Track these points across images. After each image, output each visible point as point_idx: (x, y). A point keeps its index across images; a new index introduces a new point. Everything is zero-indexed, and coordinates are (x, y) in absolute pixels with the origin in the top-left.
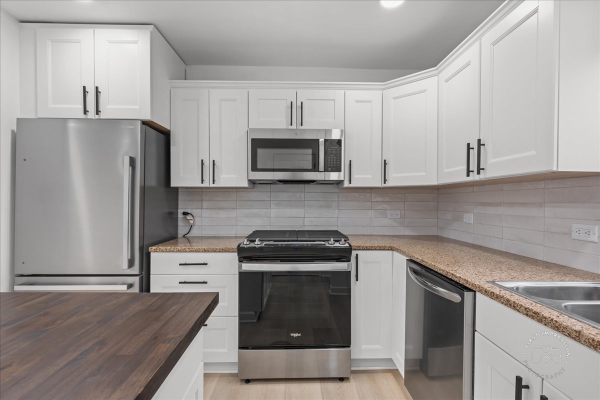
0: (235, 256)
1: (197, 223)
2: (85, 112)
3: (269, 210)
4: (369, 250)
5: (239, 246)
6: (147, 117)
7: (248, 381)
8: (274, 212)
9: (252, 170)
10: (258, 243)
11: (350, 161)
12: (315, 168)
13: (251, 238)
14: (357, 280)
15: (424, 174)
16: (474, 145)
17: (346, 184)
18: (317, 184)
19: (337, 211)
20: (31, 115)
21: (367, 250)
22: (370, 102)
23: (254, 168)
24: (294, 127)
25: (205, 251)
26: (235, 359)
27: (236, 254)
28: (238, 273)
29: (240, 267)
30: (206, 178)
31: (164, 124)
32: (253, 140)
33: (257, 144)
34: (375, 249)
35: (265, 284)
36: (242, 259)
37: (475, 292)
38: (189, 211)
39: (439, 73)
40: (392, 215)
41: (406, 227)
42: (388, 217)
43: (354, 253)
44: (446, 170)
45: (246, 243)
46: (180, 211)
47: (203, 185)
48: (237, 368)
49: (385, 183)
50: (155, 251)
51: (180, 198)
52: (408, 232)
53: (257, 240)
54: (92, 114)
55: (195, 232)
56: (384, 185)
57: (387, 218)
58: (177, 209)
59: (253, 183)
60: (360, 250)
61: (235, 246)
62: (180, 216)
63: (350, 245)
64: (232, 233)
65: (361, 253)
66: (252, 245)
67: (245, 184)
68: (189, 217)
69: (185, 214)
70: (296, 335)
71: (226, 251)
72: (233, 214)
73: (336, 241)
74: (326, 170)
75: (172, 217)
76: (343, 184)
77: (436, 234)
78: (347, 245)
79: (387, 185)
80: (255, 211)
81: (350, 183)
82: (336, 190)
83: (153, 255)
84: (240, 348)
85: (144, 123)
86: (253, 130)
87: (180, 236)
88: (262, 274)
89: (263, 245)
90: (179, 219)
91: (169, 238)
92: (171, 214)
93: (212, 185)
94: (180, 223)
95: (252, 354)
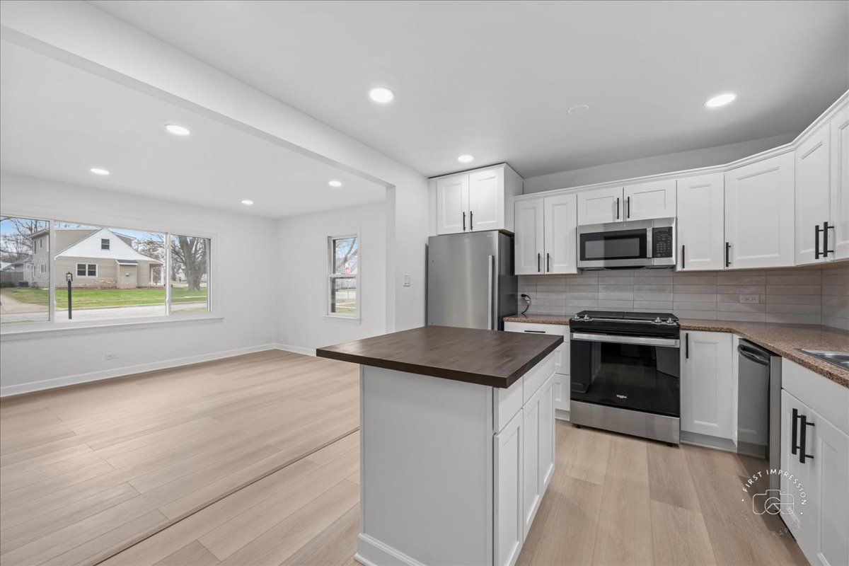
0: (568, 328)
1: (532, 304)
2: (464, 229)
3: (597, 294)
4: (702, 330)
5: (570, 320)
6: (502, 227)
7: (578, 426)
8: (602, 295)
9: (581, 260)
10: (586, 318)
11: (683, 246)
12: (643, 254)
13: (581, 315)
14: (687, 357)
15: (777, 255)
16: (821, 227)
17: (679, 268)
18: (647, 268)
19: (672, 294)
20: (434, 234)
21: (699, 330)
22: (708, 185)
23: (583, 258)
24: (621, 220)
25: (543, 323)
26: (568, 408)
27: (568, 327)
28: (569, 341)
29: (572, 336)
30: (542, 268)
31: (510, 230)
32: (581, 235)
33: (585, 238)
34: (709, 330)
35: (593, 352)
36: (572, 331)
37: (781, 356)
38: (526, 294)
39: (797, 147)
40: (747, 299)
41: (769, 313)
42: (741, 302)
43: (683, 333)
44: (803, 252)
45: (576, 318)
46: (519, 294)
47: (539, 273)
48: (569, 417)
49: (727, 266)
50: (508, 321)
51: (520, 283)
52: (770, 319)
53: (586, 316)
54: (468, 230)
55: (531, 310)
56: (726, 268)
57: (739, 302)
58: (517, 292)
59: (581, 270)
60: (691, 330)
61: (568, 320)
62: (519, 297)
63: (678, 324)
64: (563, 312)
65: (692, 334)
66: (582, 319)
67: (575, 271)
68: (527, 298)
69: (523, 296)
70: (622, 397)
71: (559, 324)
72: (563, 296)
73: (663, 321)
74: (654, 256)
75: (513, 298)
76: (676, 269)
77: (819, 323)
78: (675, 324)
79: (730, 268)
80: (584, 294)
81: (684, 267)
82: (671, 274)
83: (506, 323)
84: (571, 399)
85: (501, 232)
86: (581, 227)
87: (519, 313)
88: (590, 343)
89: (591, 320)
90: (519, 300)
91: (513, 314)
92: (513, 295)
93: (546, 273)
94: (519, 303)
95: (581, 405)
